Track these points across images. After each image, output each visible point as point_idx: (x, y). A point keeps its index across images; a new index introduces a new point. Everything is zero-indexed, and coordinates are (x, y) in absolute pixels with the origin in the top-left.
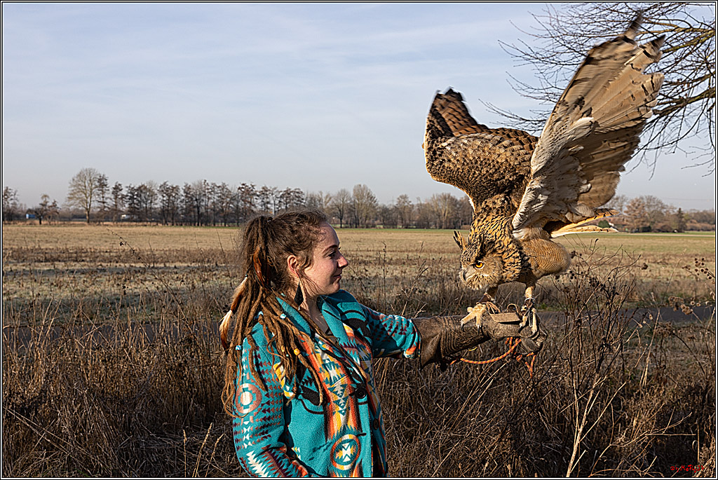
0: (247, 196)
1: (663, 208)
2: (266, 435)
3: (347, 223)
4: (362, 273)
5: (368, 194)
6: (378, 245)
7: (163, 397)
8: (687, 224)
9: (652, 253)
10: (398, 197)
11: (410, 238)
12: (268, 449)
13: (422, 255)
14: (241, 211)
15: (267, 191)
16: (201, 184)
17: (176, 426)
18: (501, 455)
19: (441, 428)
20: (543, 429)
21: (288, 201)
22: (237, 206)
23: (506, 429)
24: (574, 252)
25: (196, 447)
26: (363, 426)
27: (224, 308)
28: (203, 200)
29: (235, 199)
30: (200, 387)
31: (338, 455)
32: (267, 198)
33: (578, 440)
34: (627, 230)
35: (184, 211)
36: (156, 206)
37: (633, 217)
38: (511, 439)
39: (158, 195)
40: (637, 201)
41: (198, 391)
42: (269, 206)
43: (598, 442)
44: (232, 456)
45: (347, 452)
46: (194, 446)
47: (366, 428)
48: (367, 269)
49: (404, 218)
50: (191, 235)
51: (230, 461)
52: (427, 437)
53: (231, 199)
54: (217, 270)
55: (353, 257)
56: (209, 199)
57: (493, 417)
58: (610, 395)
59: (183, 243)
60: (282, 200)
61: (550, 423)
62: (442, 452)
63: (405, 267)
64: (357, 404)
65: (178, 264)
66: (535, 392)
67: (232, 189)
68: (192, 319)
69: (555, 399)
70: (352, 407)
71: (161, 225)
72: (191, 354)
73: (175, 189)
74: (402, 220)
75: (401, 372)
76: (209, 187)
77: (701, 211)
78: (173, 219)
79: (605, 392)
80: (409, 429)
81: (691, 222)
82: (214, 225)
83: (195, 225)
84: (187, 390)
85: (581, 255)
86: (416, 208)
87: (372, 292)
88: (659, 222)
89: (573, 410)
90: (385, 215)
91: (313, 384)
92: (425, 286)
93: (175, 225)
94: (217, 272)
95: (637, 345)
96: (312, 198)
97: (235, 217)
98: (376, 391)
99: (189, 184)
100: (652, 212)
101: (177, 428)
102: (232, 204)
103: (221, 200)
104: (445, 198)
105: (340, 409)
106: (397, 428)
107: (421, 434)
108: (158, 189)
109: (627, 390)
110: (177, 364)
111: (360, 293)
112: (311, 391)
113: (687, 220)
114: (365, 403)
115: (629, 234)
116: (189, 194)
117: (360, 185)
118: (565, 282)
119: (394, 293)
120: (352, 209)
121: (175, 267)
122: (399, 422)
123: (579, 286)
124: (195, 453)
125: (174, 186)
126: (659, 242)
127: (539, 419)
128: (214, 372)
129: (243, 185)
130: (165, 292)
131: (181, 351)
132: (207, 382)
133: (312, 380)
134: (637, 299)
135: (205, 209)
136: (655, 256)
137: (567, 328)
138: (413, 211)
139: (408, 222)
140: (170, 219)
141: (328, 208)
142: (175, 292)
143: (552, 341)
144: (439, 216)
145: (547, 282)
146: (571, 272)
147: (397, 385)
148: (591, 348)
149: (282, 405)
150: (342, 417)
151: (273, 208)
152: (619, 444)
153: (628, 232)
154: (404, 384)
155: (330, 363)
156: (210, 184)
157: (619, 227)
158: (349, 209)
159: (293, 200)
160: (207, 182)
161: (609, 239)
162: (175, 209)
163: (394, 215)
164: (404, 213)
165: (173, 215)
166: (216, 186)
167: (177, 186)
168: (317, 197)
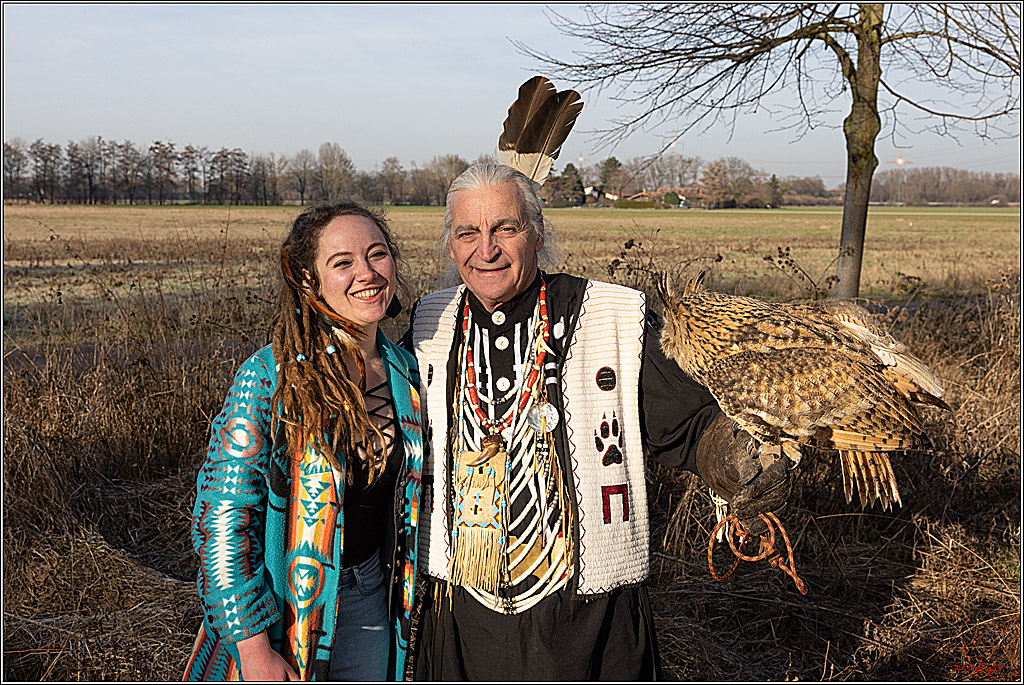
0: (164, 159)
1: (751, 174)
3: (311, 199)
5: (341, 156)
8: (784, 197)
9: (736, 237)
10: (384, 160)
11: (402, 220)
14: (154, 181)
15: (192, 152)
16: (93, 142)
21: (224, 167)
22: (149, 175)
28: (97, 166)
29: (145, 165)
32: (193, 162)
34: (703, 205)
35: (69, 182)
36: (25, 175)
37: (711, 187)
39: (29, 159)
40: (717, 165)
42: (196, 174)
49: (392, 190)
50: (82, 218)
53: (140, 164)
56: (106, 164)
59: (73, 231)
60: (215, 166)
67: (140, 150)
71: (34, 203)
73: (57, 149)
74: (391, 193)
76: (106, 147)
77: (803, 178)
78: (52, 195)
81: (789, 194)
82: (115, 203)
83: (85, 203)
86: (409, 177)
88: (746, 194)
90: (366, 186)
93: (55, 201)
97: (145, 191)
99: (76, 142)
100: (737, 181)
102: (141, 171)
103: (125, 166)
104: (451, 163)
108: (29, 149)
113: (783, 191)
115: (707, 211)
116: (76, 157)
117: (329, 144)
120: (318, 179)
125: (53, 146)
126: (746, 222)
129: (157, 143)
135: (101, 179)
136: (740, 242)
138: (406, 179)
139: (398, 196)
140: (48, 195)
141: (283, 176)
144: (443, 187)
146: (628, 266)
151: (202, 177)
153: (704, 208)
156: (107, 143)
157: (693, 201)
158: (314, 178)
159: (231, 165)
160: (103, 139)
161: (679, 219)
162: (55, 179)
163: (378, 186)
164: (393, 183)
165: (52, 188)
166: (116, 145)
167: (57, 146)
168: (266, 161)
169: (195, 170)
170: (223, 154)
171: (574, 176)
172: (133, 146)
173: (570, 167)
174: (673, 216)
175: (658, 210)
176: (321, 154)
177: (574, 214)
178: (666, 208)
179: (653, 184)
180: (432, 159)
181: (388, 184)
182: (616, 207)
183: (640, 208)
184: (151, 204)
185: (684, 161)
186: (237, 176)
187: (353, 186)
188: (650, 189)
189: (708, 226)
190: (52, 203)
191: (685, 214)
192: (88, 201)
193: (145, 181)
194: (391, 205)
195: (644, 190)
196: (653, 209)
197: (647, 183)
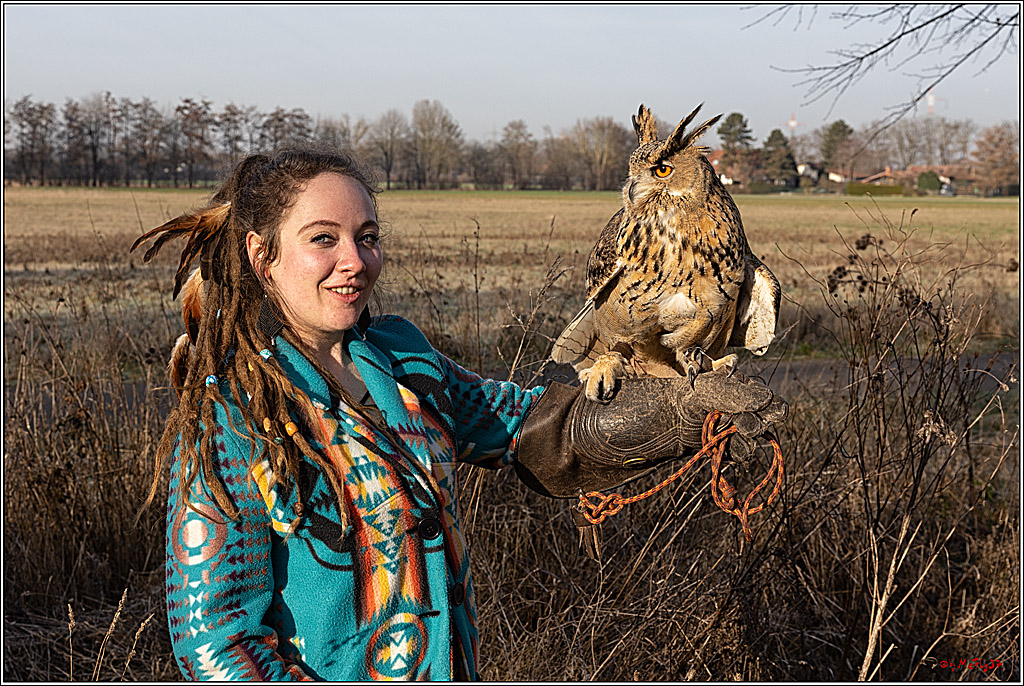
0: (196, 124)
2: (237, 610)
4: (431, 281)
5: (444, 119)
6: (464, 225)
7: (23, 538)
10: (506, 124)
11: (529, 210)
12: (240, 641)
13: (554, 245)
14: (183, 155)
15: (234, 114)
16: (99, 100)
17: (49, 598)
18: (718, 656)
19: (595, 601)
20: (805, 602)
21: (279, 134)
22: (175, 147)
23: (730, 602)
24: (869, 236)
25: (89, 641)
26: (433, 597)
27: (147, 355)
28: (103, 134)
29: (170, 132)
30: (98, 518)
31: (383, 656)
32: (236, 128)
33: (877, 624)
34: (976, 191)
35: (65, 156)
36: (8, 147)
37: (990, 164)
38: (740, 622)
40: (998, 131)
41: (95, 526)
42: (240, 144)
43: (920, 629)
44: (164, 661)
45: (399, 650)
46: (86, 640)
47: (440, 600)
48: (442, 273)
49: (517, 168)
50: (80, 205)
51: (162, 670)
52: (566, 619)
53: (163, 130)
54: (133, 277)
55: (412, 248)
56: (116, 130)
57: (701, 578)
58: (943, 531)
59: (63, 223)
60: (267, 133)
61: (820, 589)
62: (597, 650)
63: (519, 270)
64: (421, 552)
65: (52, 265)
66: (787, 525)
67: (163, 110)
68: (82, 378)
69: (829, 541)
70: (411, 557)
71: (16, 185)
72: (80, 449)
73: (46, 110)
74: (514, 171)
75: (513, 484)
76: (116, 107)
78: (42, 173)
79: (934, 526)
80: (529, 603)
82: (128, 184)
83: (87, 185)
84: (72, 525)
85: (881, 242)
86: (541, 150)
87: (454, 321)
89: (866, 564)
90: (478, 162)
91: (332, 508)
92: (562, 308)
93: (47, 184)
94: (132, 281)
95: (998, 429)
96: (327, 129)
97: (169, 168)
98: (461, 527)
99: (76, 100)
101: (52, 603)
102: (165, 140)
103: (142, 132)
104: (601, 127)
105: (388, 560)
106: (505, 601)
107: (555, 611)
108: (12, 110)
109: (979, 521)
110: (50, 471)
111: (427, 323)
112: (328, 521)
114: (438, 549)
115: (982, 199)
116: (75, 120)
117: (427, 102)
118: (850, 299)
119: (498, 323)
120: (410, 151)
121: (47, 272)
122: (507, 588)
123: (879, 307)
124: (87, 654)
125: (45, 105)
127: (798, 581)
128: (128, 488)
129: (187, 101)
130: (27, 322)
131: (59, 445)
132: (112, 507)
133: (330, 499)
134: (998, 332)
135: (109, 151)
137: (854, 393)
138: (537, 152)
139: (525, 176)
140: (35, 172)
141: (361, 148)
142: (47, 323)
143: (823, 420)
144: (590, 164)
145: (813, 298)
146: (860, 278)
147: (505, 512)
148: (904, 434)
149: (269, 547)
150: (390, 578)
151: (248, 149)
152: (964, 631)
153: (978, 195)
154: (518, 509)
155: (368, 465)
156: (118, 101)
157: (961, 183)
158: (405, 151)
159: (289, 131)
160: (113, 96)
161: (940, 210)
162: (47, 151)
163: (496, 161)
164: (517, 157)
165: (43, 165)
166: (131, 104)
167: (50, 105)
168: (339, 127)
169: (238, 138)
170: (278, 117)
171: (783, 149)
172: (154, 106)
173: (777, 135)
174: (930, 207)
175: (908, 199)
176: (416, 117)
177: (783, 203)
178: (921, 194)
179: (900, 160)
180: (575, 123)
181: (511, 159)
182: (845, 192)
183: (881, 194)
184: (177, 186)
185: (947, 126)
187: (460, 161)
188: (895, 167)
189: (985, 222)
190: (42, 184)
191: (949, 205)
192: (91, 182)
193: (170, 155)
194: (514, 189)
195: (888, 169)
196: (900, 197)
197: (892, 158)
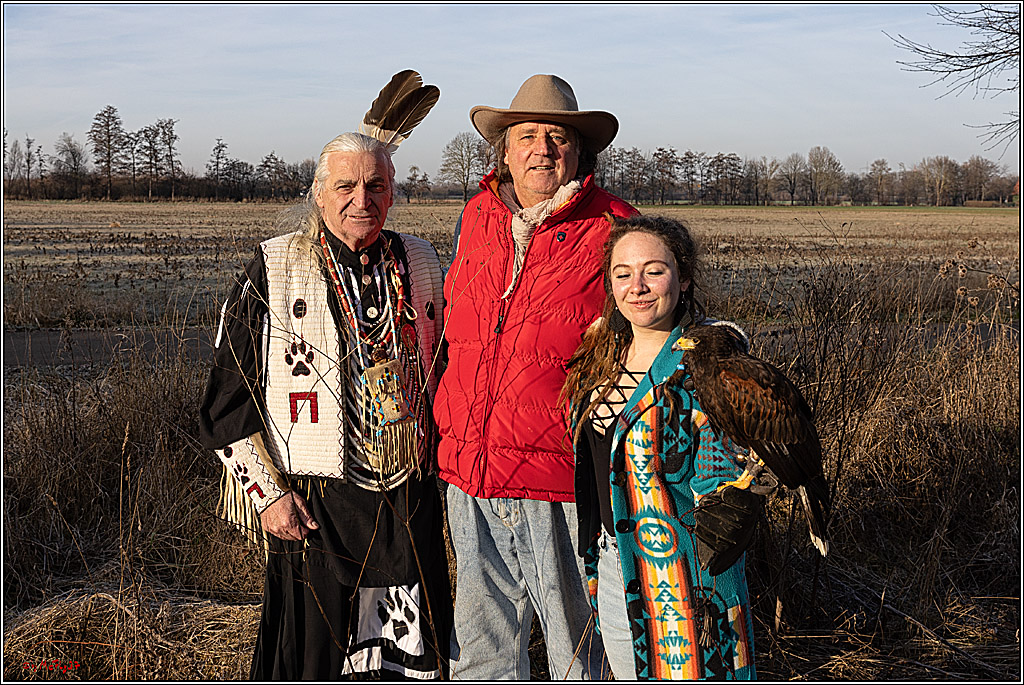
0: (666, 164)
3: (800, 199)
5: (830, 159)
10: (873, 162)
14: (657, 184)
15: (691, 158)
21: (720, 170)
22: (653, 178)
29: (649, 169)
32: (692, 166)
42: (694, 177)
49: (880, 191)
53: (645, 168)
56: (616, 168)
60: (712, 170)
67: (646, 155)
74: (878, 193)
76: (616, 154)
86: (898, 179)
90: (854, 187)
96: (752, 166)
102: (646, 175)
103: (632, 170)
104: (940, 164)
117: (819, 148)
120: (808, 181)
129: (660, 150)
135: (611, 182)
138: (894, 181)
139: (886, 196)
141: (774, 178)
144: (933, 189)
151: (700, 180)
158: (804, 180)
159: (726, 169)
163: (866, 187)
164: (881, 184)
168: (759, 165)
169: (693, 173)
170: (719, 159)
172: (640, 153)
176: (811, 158)
180: (921, 161)
181: (876, 185)
186: (731, 179)
187: (842, 186)
193: (648, 184)
194: (878, 205)
